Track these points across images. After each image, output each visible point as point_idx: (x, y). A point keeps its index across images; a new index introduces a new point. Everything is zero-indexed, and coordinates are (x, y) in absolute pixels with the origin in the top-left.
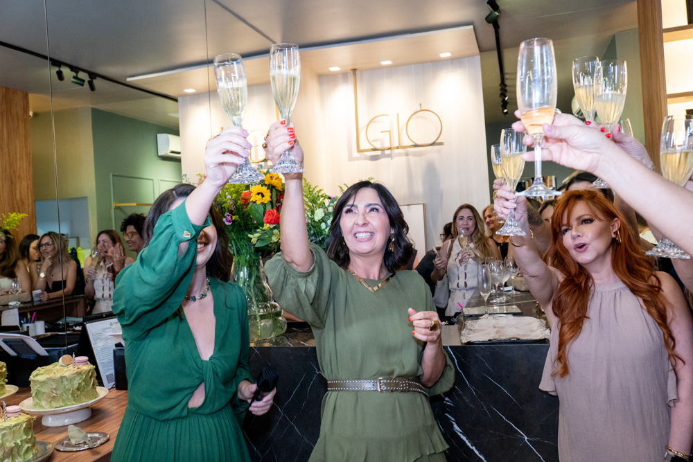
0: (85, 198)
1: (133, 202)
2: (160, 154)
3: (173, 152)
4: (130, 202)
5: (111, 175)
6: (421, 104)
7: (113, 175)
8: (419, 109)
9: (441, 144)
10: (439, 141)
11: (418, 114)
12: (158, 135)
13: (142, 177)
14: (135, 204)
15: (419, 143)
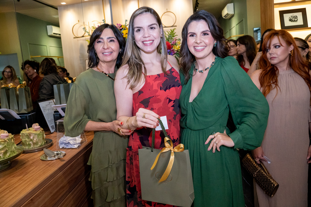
0: (16, 54)
1: (39, 55)
2: (49, 34)
3: (54, 34)
4: (37, 56)
5: (28, 43)
6: (167, 9)
7: (29, 44)
8: (166, 11)
9: (176, 26)
10: (174, 25)
11: (166, 14)
12: (47, 26)
13: (41, 44)
14: (40, 56)
15: (166, 26)
